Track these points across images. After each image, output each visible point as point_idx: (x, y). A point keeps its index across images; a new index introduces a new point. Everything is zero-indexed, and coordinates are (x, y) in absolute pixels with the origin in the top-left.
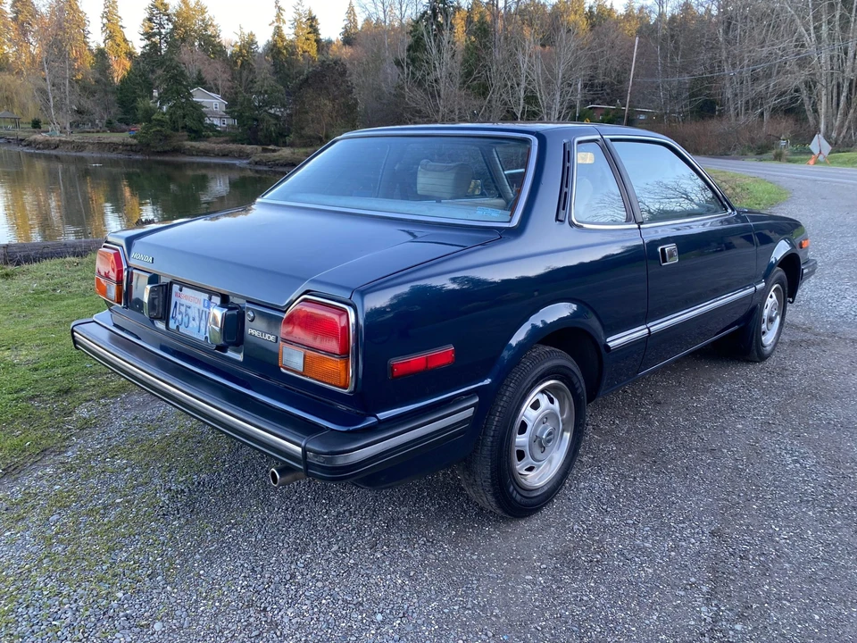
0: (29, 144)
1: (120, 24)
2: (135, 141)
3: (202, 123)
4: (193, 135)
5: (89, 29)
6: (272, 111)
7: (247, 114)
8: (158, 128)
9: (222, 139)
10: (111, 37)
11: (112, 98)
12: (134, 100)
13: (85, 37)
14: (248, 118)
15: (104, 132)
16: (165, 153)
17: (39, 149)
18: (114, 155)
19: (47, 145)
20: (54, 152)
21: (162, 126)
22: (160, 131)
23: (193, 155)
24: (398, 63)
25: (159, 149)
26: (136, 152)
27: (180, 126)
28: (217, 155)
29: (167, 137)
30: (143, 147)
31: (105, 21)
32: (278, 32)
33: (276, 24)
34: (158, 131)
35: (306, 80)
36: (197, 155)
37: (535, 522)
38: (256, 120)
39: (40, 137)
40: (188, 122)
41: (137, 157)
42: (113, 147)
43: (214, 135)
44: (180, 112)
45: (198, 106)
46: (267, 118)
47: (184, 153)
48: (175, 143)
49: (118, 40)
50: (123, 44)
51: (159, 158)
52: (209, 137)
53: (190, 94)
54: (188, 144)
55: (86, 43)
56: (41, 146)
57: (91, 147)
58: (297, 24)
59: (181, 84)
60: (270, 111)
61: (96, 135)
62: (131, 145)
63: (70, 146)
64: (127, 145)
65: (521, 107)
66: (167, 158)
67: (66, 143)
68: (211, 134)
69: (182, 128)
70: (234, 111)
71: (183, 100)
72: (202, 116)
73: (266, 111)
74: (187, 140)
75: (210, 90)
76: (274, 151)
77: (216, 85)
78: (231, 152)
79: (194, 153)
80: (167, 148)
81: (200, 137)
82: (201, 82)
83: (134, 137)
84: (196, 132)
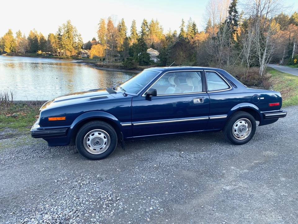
1: (136, 29)
2: (123, 66)
3: (149, 60)
4: (146, 64)
5: (127, 31)
7: (163, 57)
8: (130, 61)
9: (154, 65)
10: (133, 33)
11: (128, 52)
13: (126, 34)
14: (163, 58)
21: (131, 61)
22: (131, 62)
25: (129, 68)
26: (123, 69)
29: (133, 64)
30: (125, 67)
31: (132, 28)
32: (182, 30)
33: (181, 27)
35: (175, 45)
38: (166, 59)
39: (99, 63)
40: (145, 60)
42: (117, 67)
43: (152, 64)
44: (142, 56)
45: (148, 54)
47: (137, 69)
48: (135, 66)
49: (135, 34)
50: (136, 35)
51: (129, 71)
52: (151, 64)
53: (147, 50)
54: (138, 66)
55: (126, 35)
57: (111, 67)
58: (189, 26)
59: (144, 47)
63: (106, 66)
64: (121, 66)
65: (248, 54)
66: (131, 71)
67: (105, 65)
68: (151, 63)
69: (143, 61)
71: (144, 53)
72: (149, 58)
74: (139, 65)
75: (156, 49)
77: (158, 48)
79: (140, 69)
80: (132, 68)
82: (153, 47)
83: (123, 64)
84: (147, 63)
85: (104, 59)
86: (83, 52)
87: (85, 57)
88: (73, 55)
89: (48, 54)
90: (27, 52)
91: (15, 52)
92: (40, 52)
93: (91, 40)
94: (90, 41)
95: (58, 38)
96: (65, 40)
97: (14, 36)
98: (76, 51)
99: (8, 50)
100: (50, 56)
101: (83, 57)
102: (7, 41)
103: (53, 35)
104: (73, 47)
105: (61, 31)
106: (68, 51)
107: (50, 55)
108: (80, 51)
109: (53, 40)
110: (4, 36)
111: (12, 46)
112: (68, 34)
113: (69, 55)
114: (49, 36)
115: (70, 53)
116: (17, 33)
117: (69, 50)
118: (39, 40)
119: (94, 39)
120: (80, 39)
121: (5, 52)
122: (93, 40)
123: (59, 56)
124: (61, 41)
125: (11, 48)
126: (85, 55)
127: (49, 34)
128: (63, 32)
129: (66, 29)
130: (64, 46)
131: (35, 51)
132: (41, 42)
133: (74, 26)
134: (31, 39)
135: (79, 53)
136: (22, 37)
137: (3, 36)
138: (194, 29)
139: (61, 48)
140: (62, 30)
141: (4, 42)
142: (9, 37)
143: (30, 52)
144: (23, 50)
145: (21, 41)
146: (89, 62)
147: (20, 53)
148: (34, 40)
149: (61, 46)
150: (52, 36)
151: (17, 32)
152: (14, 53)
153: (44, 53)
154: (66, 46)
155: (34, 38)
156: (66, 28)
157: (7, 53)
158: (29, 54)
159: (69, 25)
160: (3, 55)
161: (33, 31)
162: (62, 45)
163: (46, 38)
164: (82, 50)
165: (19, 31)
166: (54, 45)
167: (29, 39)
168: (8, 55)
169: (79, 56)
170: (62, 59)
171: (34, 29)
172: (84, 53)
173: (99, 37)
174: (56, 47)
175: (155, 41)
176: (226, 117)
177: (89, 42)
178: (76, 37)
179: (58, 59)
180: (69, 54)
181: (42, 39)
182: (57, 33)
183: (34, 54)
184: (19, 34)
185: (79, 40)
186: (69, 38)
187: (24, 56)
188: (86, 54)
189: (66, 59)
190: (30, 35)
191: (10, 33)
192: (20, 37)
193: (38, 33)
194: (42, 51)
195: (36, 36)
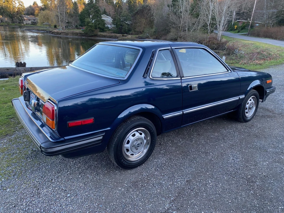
0: (52, 33)
2: (83, 32)
3: (104, 26)
4: (101, 30)
6: (127, 23)
7: (119, 23)
9: (110, 32)
11: (78, 18)
12: (84, 19)
14: (119, 25)
15: (75, 29)
16: (92, 36)
17: (55, 34)
18: (77, 37)
19: (58, 33)
20: (59, 36)
21: (91, 27)
22: (91, 29)
23: (100, 37)
24: (168, 6)
25: (90, 35)
26: (83, 36)
27: (98, 27)
28: (108, 37)
29: (93, 31)
30: (85, 34)
34: (90, 29)
35: (137, 12)
36: (102, 37)
37: (133, 171)
38: (121, 25)
39: (56, 31)
40: (100, 26)
41: (84, 37)
42: (77, 34)
43: (108, 30)
44: (98, 23)
45: (103, 21)
46: (125, 25)
47: (98, 36)
48: (95, 33)
50: (82, 0)
51: (90, 38)
52: (106, 31)
53: (101, 17)
54: (99, 33)
56: (56, 33)
57: (70, 34)
59: (98, 14)
60: (126, 22)
61: (72, 30)
62: (82, 34)
63: (64, 34)
64: (81, 34)
65: (209, 22)
66: (92, 38)
69: (98, 28)
70: (115, 22)
71: (99, 19)
72: (104, 24)
73: (125, 22)
75: (108, 15)
76: (126, 36)
77: (110, 14)
78: (112, 36)
79: (101, 36)
80: (93, 35)
81: (103, 31)
83: (83, 31)
84: (102, 29)
85: (55, 27)
87: (28, 24)
93: (32, 5)
101: (27, 24)
120: (21, 4)
122: (33, 4)
135: (22, 19)
146: (39, 29)
169: (22, 22)
172: (27, 19)
177: (30, 7)
185: (20, 4)
188: (30, 20)
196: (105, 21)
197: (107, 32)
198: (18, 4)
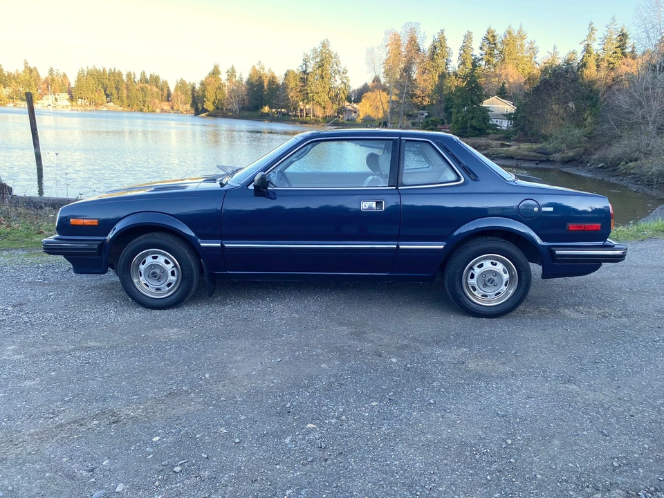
1: (472, 53)
3: (485, 123)
4: (477, 132)
5: (451, 58)
9: (498, 136)
10: (463, 63)
13: (447, 64)
31: (462, 52)
32: (587, 50)
33: (586, 42)
40: (474, 123)
43: (494, 133)
44: (470, 115)
45: (486, 110)
52: (489, 134)
55: (446, 69)
58: (606, 40)
59: (475, 95)
68: (491, 132)
69: (470, 126)
72: (486, 118)
81: (482, 134)
82: (503, 93)
84: (480, 130)
85: (385, 124)
86: (349, 108)
88: (328, 114)
89: (280, 112)
90: (243, 109)
91: (222, 109)
92: (266, 109)
93: (370, 82)
94: (366, 84)
95: (301, 78)
96: (315, 84)
97: (223, 77)
98: (335, 107)
99: (209, 106)
100: (283, 118)
101: (348, 120)
102: (209, 88)
103: (293, 72)
104: (330, 98)
105: (308, 63)
106: (318, 107)
107: (284, 115)
108: (344, 107)
109: (292, 85)
110: (206, 79)
111: (218, 97)
112: (320, 69)
113: (321, 116)
114: (286, 75)
115: (322, 110)
116: (228, 72)
117: (320, 104)
118: (266, 84)
119: (377, 80)
120: (345, 81)
121: (205, 110)
122: (373, 82)
123: (301, 116)
124: (305, 86)
125: (215, 102)
126: (353, 114)
127: (285, 72)
128: (312, 66)
129: (318, 60)
130: (311, 95)
131: (258, 107)
132: (269, 88)
133: (335, 52)
134: (252, 83)
135: (341, 111)
136: (237, 79)
137: (204, 79)
138: (622, 46)
139: (306, 101)
140: (311, 61)
141: (204, 91)
142: (213, 79)
143: (249, 110)
144: (236, 106)
145: (235, 88)
147: (230, 112)
148: (256, 85)
149: (306, 98)
150: (291, 75)
151: (229, 69)
152: (220, 112)
153: (274, 110)
154: (316, 97)
155: (257, 81)
156: (318, 57)
157: (208, 111)
158: (247, 113)
159: (324, 51)
160: (202, 115)
161: (257, 68)
162: (307, 93)
163: (280, 80)
164: (348, 104)
165: (233, 67)
166: (292, 94)
167: (249, 82)
168: (210, 115)
169: (339, 117)
170: (306, 123)
171: (260, 62)
172: (350, 111)
173: (387, 74)
174: (296, 99)
175: (511, 80)
176: (442, 247)
177: (364, 86)
178: (336, 76)
179: (298, 124)
180: (319, 113)
181: (272, 81)
182: (301, 69)
183: (255, 114)
184: (232, 73)
185: (343, 82)
186: (323, 78)
187: (236, 118)
188: (355, 112)
189: (313, 124)
190: (250, 75)
191: (215, 73)
192: (234, 80)
193: (266, 71)
194: (271, 108)
195: (260, 77)
196: (490, 111)
197: (489, 136)
198: (341, 82)
